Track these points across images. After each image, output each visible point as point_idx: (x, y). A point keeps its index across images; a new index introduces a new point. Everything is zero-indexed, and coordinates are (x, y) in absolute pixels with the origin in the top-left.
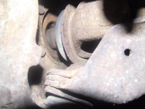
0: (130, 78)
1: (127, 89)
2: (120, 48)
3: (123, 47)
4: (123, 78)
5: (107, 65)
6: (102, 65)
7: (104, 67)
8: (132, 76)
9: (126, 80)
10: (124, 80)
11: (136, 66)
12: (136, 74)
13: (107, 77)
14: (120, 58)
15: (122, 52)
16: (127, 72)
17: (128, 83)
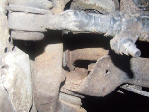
0: (107, 85)
1: (106, 90)
2: (104, 69)
3: (106, 69)
4: (105, 85)
5: (98, 79)
6: (95, 79)
7: (96, 80)
8: (109, 84)
9: (106, 86)
10: (105, 86)
11: (111, 78)
12: (111, 83)
13: (97, 85)
14: (104, 75)
15: (105, 72)
16: (107, 82)
17: (106, 88)
